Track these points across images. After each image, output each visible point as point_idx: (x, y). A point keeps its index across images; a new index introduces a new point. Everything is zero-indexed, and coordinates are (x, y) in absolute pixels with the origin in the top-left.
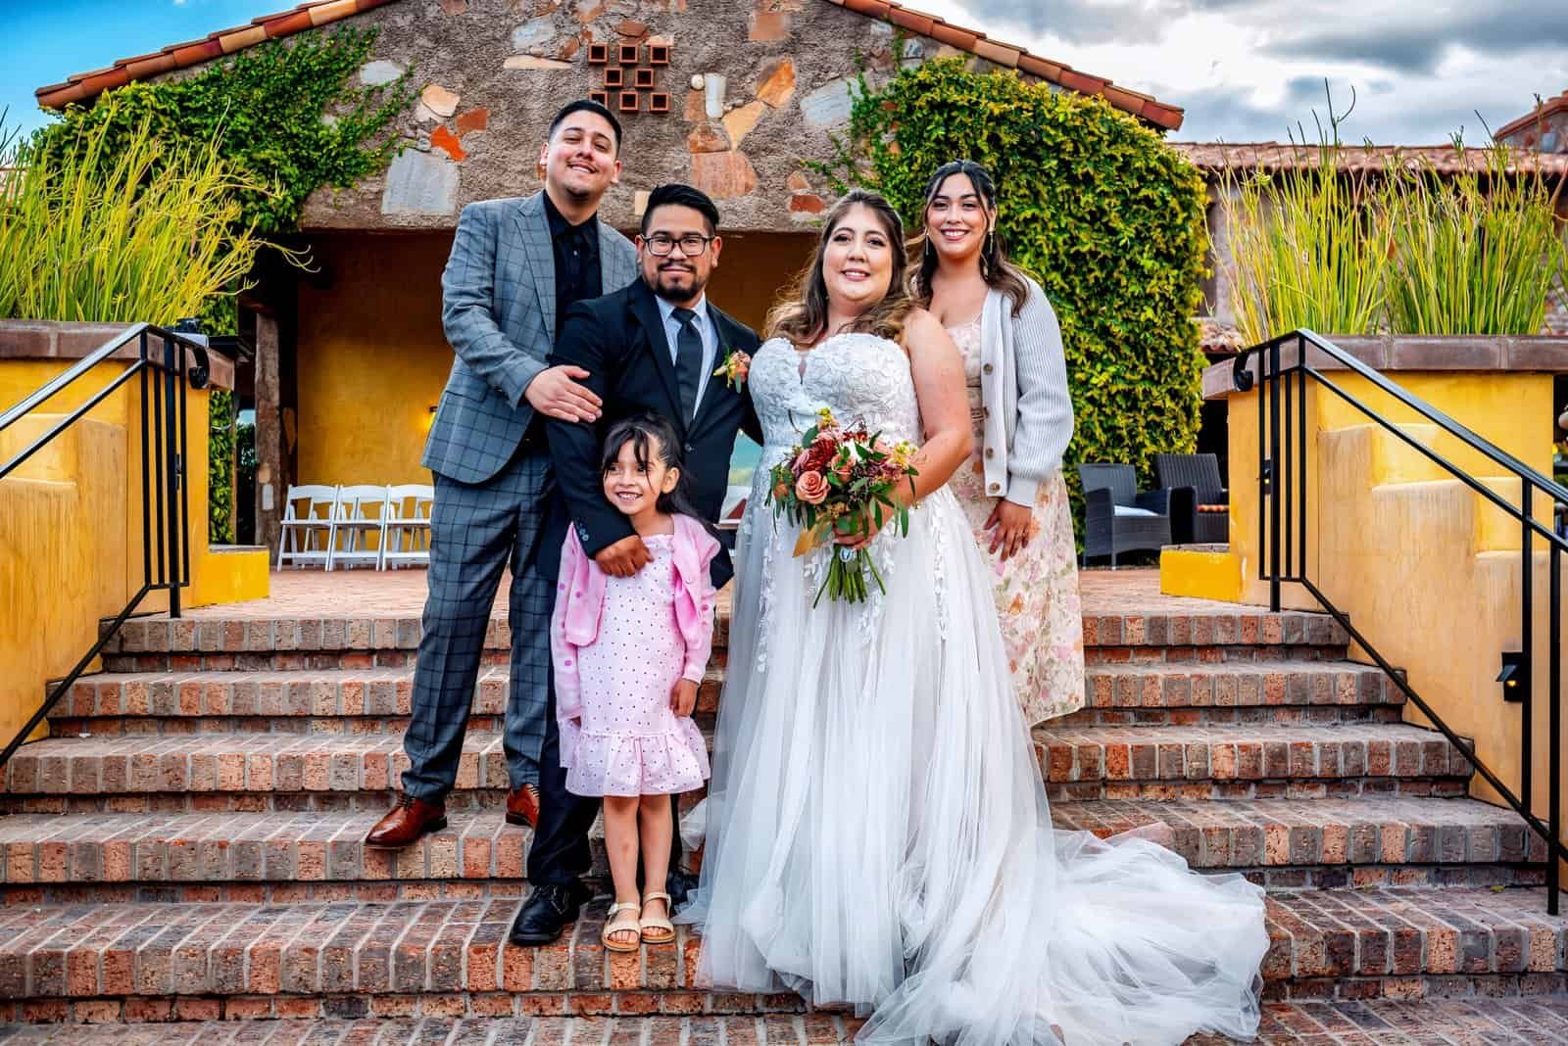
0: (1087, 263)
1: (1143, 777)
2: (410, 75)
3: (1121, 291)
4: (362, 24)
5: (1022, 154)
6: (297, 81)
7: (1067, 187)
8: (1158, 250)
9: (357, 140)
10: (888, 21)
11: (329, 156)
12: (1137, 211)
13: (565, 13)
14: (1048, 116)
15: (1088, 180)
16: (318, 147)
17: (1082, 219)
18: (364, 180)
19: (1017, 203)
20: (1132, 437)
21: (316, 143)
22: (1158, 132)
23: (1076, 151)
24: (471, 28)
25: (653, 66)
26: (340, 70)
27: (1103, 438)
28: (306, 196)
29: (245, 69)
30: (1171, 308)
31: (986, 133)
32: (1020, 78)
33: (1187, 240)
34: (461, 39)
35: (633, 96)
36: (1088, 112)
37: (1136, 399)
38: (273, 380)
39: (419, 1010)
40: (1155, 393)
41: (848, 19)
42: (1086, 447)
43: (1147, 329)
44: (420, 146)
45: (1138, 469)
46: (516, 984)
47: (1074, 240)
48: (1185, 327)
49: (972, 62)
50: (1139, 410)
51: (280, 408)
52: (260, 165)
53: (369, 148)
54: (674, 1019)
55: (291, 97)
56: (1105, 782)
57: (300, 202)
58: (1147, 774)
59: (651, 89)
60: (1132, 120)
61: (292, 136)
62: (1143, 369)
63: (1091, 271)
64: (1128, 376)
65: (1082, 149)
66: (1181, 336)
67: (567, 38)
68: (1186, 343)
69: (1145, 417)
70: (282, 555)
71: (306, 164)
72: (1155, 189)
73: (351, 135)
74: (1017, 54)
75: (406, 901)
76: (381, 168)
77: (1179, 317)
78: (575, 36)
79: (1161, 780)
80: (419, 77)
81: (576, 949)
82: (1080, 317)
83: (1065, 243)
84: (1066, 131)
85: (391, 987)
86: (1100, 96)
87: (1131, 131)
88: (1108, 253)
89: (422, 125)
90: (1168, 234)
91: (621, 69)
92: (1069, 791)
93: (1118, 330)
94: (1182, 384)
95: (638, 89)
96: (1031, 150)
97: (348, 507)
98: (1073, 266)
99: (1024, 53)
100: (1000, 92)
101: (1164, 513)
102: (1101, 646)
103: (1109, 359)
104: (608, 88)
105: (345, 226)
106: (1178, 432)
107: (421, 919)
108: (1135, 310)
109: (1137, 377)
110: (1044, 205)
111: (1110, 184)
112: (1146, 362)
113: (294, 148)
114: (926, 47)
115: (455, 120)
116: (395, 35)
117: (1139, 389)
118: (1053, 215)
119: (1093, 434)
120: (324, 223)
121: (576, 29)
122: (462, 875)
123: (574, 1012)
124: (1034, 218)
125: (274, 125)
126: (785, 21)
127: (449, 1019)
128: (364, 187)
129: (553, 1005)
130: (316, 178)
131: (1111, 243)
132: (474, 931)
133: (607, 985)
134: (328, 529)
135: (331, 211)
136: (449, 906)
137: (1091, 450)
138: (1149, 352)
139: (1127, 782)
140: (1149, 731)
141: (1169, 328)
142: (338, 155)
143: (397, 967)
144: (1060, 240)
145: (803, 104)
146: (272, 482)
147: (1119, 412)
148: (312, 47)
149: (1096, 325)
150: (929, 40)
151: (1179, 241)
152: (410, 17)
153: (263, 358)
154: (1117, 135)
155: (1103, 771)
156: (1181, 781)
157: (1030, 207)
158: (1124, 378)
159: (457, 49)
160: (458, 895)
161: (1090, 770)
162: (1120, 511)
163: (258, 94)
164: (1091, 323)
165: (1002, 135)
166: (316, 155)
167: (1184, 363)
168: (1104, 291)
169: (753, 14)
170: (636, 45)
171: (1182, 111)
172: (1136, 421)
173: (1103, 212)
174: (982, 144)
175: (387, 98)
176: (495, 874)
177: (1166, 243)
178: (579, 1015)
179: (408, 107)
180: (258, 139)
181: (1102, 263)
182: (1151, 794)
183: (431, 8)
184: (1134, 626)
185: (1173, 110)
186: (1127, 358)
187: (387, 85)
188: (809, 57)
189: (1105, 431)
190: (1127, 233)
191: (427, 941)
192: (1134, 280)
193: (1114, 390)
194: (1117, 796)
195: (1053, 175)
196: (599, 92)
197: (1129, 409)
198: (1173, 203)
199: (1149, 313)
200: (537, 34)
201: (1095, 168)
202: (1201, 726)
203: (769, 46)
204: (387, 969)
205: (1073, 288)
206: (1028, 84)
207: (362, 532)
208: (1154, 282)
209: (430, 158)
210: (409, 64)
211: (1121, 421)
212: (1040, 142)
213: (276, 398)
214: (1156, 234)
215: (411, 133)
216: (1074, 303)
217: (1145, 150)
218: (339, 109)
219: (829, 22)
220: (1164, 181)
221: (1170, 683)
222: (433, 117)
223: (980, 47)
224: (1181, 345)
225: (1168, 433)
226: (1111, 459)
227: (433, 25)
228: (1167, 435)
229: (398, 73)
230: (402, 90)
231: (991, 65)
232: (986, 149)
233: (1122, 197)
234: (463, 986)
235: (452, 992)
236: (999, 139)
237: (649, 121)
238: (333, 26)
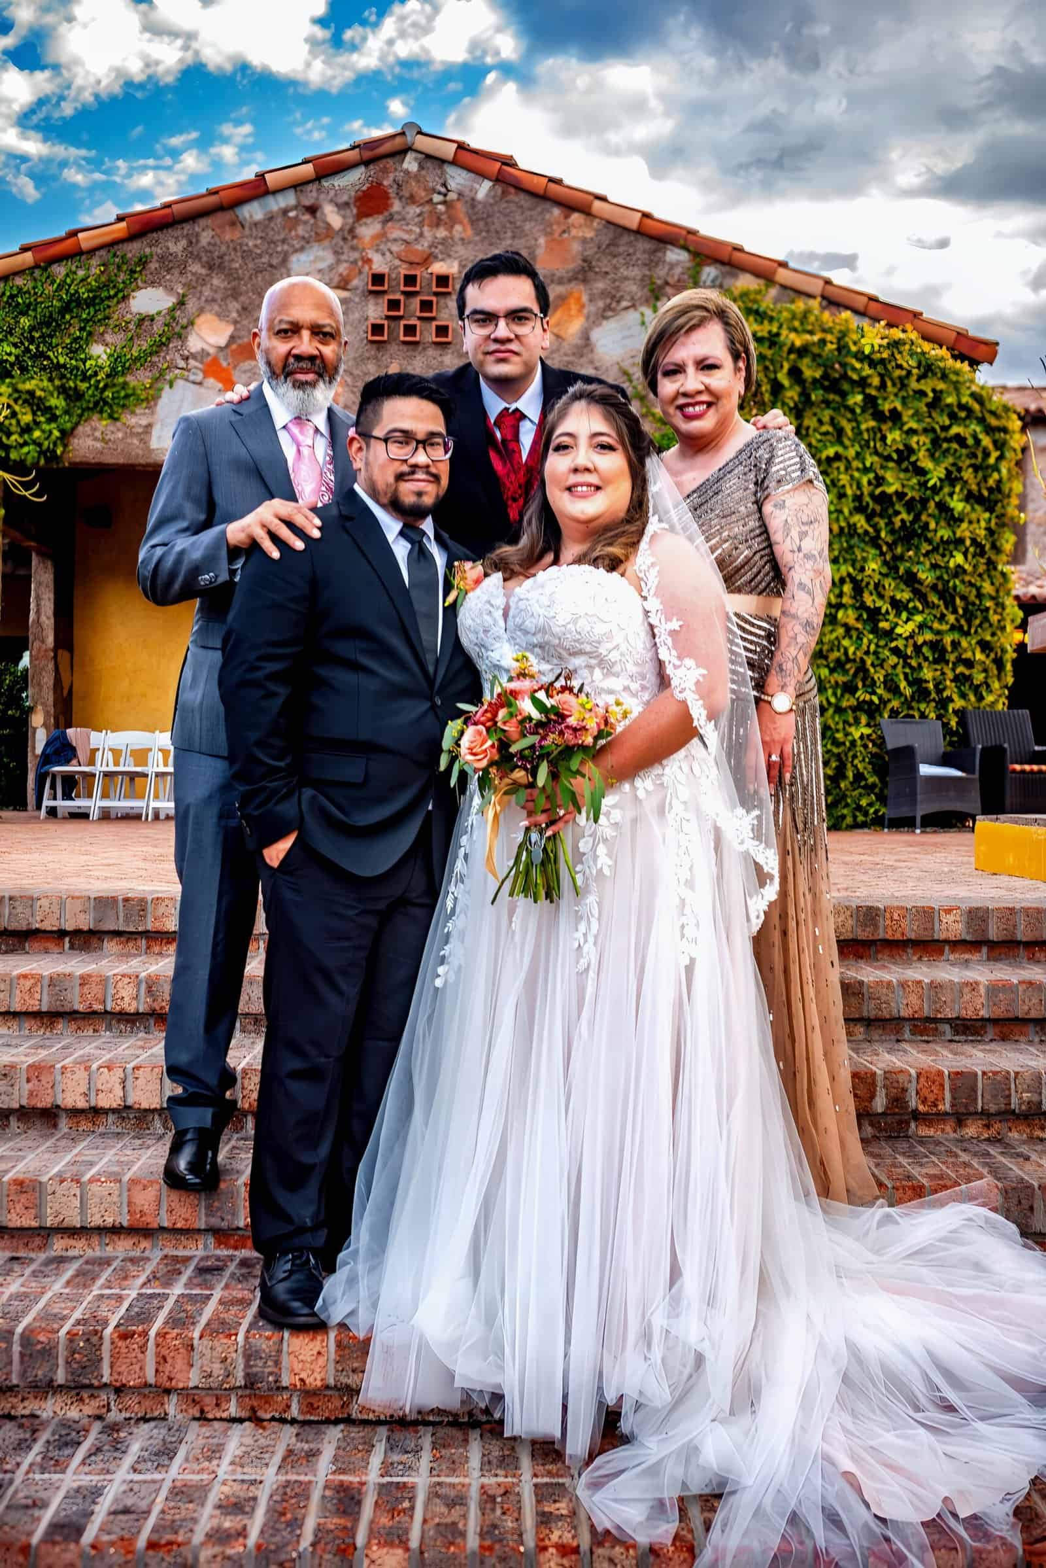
0: (893, 505)
1: (963, 1110)
2: (181, 303)
3: (930, 535)
4: (133, 250)
5: (826, 389)
6: (66, 309)
7: (872, 423)
8: (970, 492)
9: (127, 370)
10: (685, 248)
11: (97, 388)
12: (948, 450)
13: (344, 239)
14: (854, 349)
15: (895, 416)
16: (85, 378)
17: (888, 458)
18: (133, 413)
19: (820, 441)
20: (939, 691)
21: (84, 373)
22: (971, 365)
23: (883, 386)
24: (247, 254)
25: (436, 294)
26: (109, 298)
27: (908, 692)
28: (73, 429)
29: (12, 297)
30: (982, 553)
31: (786, 366)
32: (823, 308)
33: (999, 482)
34: (237, 265)
35: (415, 326)
36: (896, 344)
37: (943, 651)
38: (47, 620)
39: (50, 1408)
40: (964, 644)
41: (643, 245)
42: (889, 700)
43: (956, 575)
44: (192, 378)
45: (945, 725)
46: (170, 1379)
47: (880, 481)
48: (998, 574)
49: (773, 292)
50: (947, 662)
51: (56, 649)
52: (24, 396)
53: (139, 379)
54: (368, 1429)
55: (58, 325)
56: (916, 1115)
57: (66, 435)
58: (966, 1106)
59: (433, 319)
60: (943, 352)
61: (59, 366)
62: (951, 618)
63: (897, 513)
64: (936, 625)
65: (889, 384)
66: (992, 584)
67: (345, 265)
68: (997, 591)
69: (953, 670)
70: (47, 803)
71: (72, 396)
72: (966, 426)
73: (120, 366)
74: (821, 283)
75: (59, 1253)
76: (150, 400)
77: (991, 564)
78: (355, 262)
79: (985, 1114)
80: (192, 305)
81: (247, 1338)
82: (885, 563)
83: (870, 483)
84: (873, 364)
85: (15, 1380)
86: (909, 327)
87: (942, 364)
88: (917, 495)
89: (193, 356)
90: (980, 474)
91: (402, 298)
92: (872, 1125)
93: (926, 576)
94: (993, 634)
95: (420, 318)
96: (834, 384)
97: (116, 753)
98: (878, 508)
99: (828, 282)
100: (802, 323)
101: (973, 773)
102: (909, 940)
103: (915, 608)
104: (388, 318)
105: (113, 461)
106: (988, 686)
107: (68, 1283)
108: (943, 556)
109: (945, 627)
110: (847, 442)
111: (919, 421)
112: (955, 611)
113: (61, 379)
114: (724, 275)
115: (228, 351)
116: (166, 260)
117: (948, 639)
118: (858, 454)
119: (898, 687)
120: (92, 458)
121: (356, 255)
122: (125, 1224)
123: (244, 1414)
124: (838, 457)
125: (42, 355)
126: (576, 247)
127: (85, 1421)
128: (133, 421)
129: (217, 1405)
130: (83, 410)
131: (920, 484)
132: (126, 1305)
133: (285, 1382)
134: (94, 775)
135: (99, 445)
136: (107, 1262)
137: (895, 704)
138: (958, 601)
139: (942, 1116)
140: (968, 1048)
141: (980, 575)
142: (106, 386)
143: (22, 1355)
144: (865, 481)
145: (596, 335)
146: (45, 725)
147: (925, 665)
148: (81, 273)
149: (901, 571)
150: (727, 268)
151: (991, 482)
152: (184, 243)
153: (38, 598)
154: (927, 369)
155: (913, 1102)
156: (1009, 1115)
157: (832, 444)
158: (931, 628)
159: (231, 275)
160: (121, 1248)
161: (897, 1100)
162: (925, 770)
163: (25, 322)
164: (897, 569)
165: (804, 369)
166: (83, 386)
167: (995, 612)
168: (909, 535)
169: (542, 241)
170: (418, 273)
171: (997, 344)
172: (943, 674)
173: (910, 450)
174: (783, 378)
175: (158, 328)
176: (166, 1224)
177: (978, 484)
178: (249, 1419)
179: (180, 336)
180: (24, 369)
181: (910, 506)
182: (971, 1130)
183: (204, 234)
184: (950, 918)
185: (986, 343)
186: (934, 606)
187: (159, 313)
188: (600, 285)
189: (910, 684)
190: (936, 474)
191: (65, 1318)
192: (943, 523)
193: (920, 640)
194: (931, 1132)
195: (858, 411)
196: (379, 322)
197: (936, 661)
198: (986, 441)
199: (959, 558)
200: (314, 262)
201: (904, 403)
202: (1031, 1042)
203: (558, 274)
204: (10, 1357)
205: (878, 531)
206: (833, 314)
207: (132, 780)
208: (964, 525)
209: (202, 390)
210: (181, 291)
211: (928, 674)
212: (845, 376)
213: (50, 640)
214: (968, 474)
215: (182, 364)
216: (879, 547)
217: (956, 386)
218: (109, 338)
219: (621, 249)
220: (977, 418)
221: (994, 989)
222: (206, 347)
223: (782, 275)
224: (993, 594)
225: (978, 686)
226: (917, 714)
227: (207, 251)
228: (976, 689)
229: (169, 301)
230: (174, 319)
231: (792, 294)
232: (786, 382)
233: (931, 435)
234: (105, 1380)
235: (90, 1386)
236: (800, 372)
237: (431, 352)
238: (103, 252)
